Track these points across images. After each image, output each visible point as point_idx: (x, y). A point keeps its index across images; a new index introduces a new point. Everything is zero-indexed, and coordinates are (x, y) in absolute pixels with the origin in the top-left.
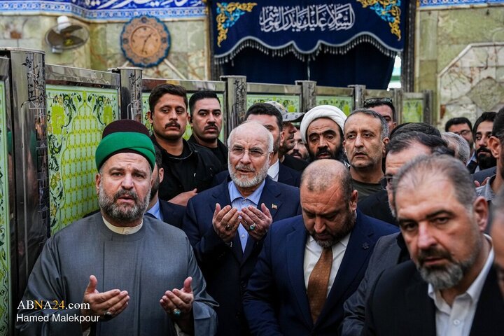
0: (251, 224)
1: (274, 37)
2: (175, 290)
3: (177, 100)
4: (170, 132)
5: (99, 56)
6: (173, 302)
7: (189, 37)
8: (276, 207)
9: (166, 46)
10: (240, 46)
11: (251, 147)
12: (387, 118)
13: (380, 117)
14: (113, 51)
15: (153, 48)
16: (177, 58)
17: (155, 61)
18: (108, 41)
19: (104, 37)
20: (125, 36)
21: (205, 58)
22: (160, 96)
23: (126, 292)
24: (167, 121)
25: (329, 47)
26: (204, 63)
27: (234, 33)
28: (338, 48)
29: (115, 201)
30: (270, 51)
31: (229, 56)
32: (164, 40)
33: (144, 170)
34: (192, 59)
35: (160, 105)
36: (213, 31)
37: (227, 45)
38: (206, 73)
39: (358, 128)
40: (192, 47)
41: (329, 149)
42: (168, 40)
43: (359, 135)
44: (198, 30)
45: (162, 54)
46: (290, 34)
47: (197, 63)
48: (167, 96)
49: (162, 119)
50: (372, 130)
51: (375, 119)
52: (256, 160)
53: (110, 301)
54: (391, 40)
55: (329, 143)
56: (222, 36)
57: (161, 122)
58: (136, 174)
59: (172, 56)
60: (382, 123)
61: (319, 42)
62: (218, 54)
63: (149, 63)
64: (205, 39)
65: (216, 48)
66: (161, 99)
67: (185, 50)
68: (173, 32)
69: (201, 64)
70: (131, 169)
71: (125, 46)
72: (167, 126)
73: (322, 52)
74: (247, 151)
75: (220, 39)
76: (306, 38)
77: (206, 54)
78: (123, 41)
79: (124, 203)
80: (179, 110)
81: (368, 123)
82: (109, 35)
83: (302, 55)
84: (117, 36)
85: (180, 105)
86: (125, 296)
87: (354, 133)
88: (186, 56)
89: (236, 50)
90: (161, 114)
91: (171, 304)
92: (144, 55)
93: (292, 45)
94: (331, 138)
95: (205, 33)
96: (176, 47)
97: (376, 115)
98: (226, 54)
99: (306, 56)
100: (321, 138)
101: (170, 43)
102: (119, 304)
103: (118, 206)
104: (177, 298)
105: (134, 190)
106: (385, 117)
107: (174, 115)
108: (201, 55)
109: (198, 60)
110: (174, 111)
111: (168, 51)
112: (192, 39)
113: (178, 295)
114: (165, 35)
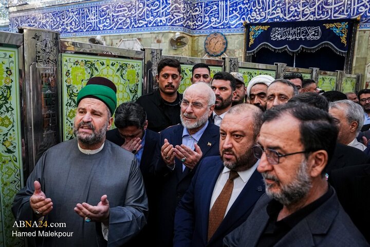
0: (183, 158)
1: (278, 43)
2: (84, 203)
3: (173, 70)
4: (168, 91)
5: (195, 51)
6: (83, 213)
7: (236, 43)
8: (210, 144)
9: (225, 46)
10: (260, 47)
11: (194, 102)
12: (299, 87)
13: (293, 85)
14: (201, 49)
15: (219, 47)
16: (229, 52)
17: (219, 53)
18: (199, 44)
19: (198, 42)
20: (207, 42)
21: (243, 53)
22: (163, 67)
23: (49, 199)
24: (167, 84)
25: (306, 49)
26: (242, 55)
27: (258, 40)
28: (311, 49)
29: (78, 129)
30: (275, 49)
31: (254, 52)
32: (224, 44)
33: (101, 111)
34: (237, 53)
35: (163, 73)
36: (248, 40)
37: (253, 46)
38: (243, 60)
39: (276, 92)
40: (237, 47)
41: (261, 105)
42: (226, 43)
43: (276, 98)
44: (240, 39)
45: (222, 51)
46: (286, 42)
47: (239, 55)
48: (167, 67)
49: (163, 81)
50: (287, 95)
51: (289, 87)
52: (197, 110)
53: (38, 204)
54: (341, 46)
55: (261, 101)
56: (252, 42)
57: (163, 83)
58: (94, 113)
59: (227, 51)
60: (295, 90)
61: (301, 46)
62: (249, 50)
63: (216, 54)
64: (243, 43)
65: (248, 48)
66: (163, 69)
67: (233, 48)
68: (229, 40)
69: (241, 55)
70: (90, 109)
71: (206, 46)
72: (166, 86)
73: (302, 51)
74: (190, 104)
75: (250, 43)
76: (294, 44)
77: (243, 51)
78: (206, 44)
79: (83, 132)
80: (174, 76)
81: (284, 89)
82: (200, 41)
83: (291, 52)
84: (203, 42)
85: (175, 73)
86: (49, 202)
87: (273, 96)
88: (234, 52)
89: (258, 49)
90: (163, 79)
91: (81, 213)
92: (214, 51)
93: (286, 47)
94: (263, 97)
95: (244, 40)
96: (229, 47)
97: (290, 84)
98: (253, 51)
99: (293, 53)
100: (256, 97)
101: (227, 45)
102: (44, 207)
103: (79, 133)
104: (85, 210)
105: (92, 123)
106: (297, 86)
107: (170, 80)
108: (241, 51)
109: (239, 53)
110: (170, 77)
111: (226, 49)
112: (237, 43)
113: (87, 208)
114: (225, 41)
